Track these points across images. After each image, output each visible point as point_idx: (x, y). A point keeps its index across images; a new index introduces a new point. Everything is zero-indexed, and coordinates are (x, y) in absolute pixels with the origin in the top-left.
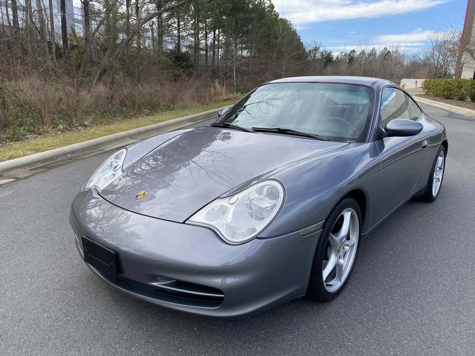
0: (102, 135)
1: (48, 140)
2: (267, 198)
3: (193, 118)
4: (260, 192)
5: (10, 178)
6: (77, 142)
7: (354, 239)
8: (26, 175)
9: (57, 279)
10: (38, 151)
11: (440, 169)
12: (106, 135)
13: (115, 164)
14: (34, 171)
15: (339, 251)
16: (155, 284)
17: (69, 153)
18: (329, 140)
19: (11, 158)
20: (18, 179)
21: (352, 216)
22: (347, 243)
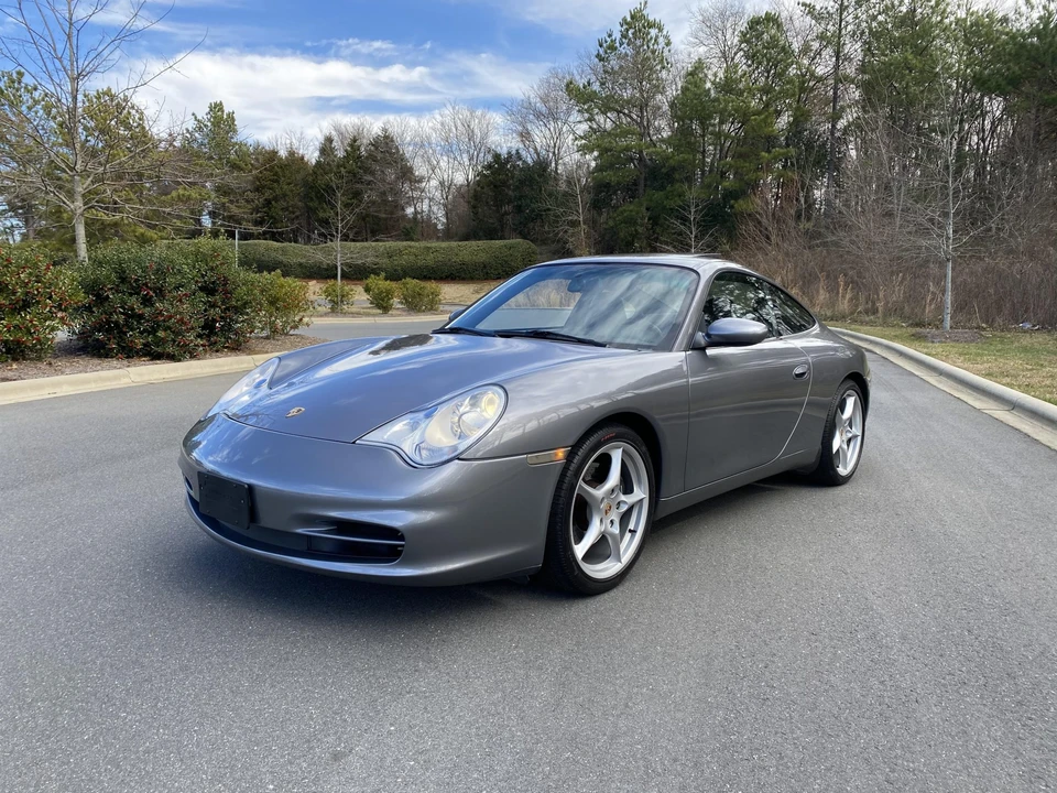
15: (608, 512)
16: (300, 531)
22: (623, 498)
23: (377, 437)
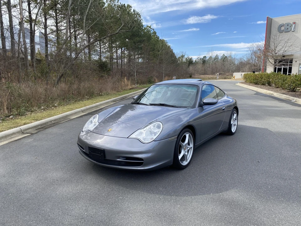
0: (68, 111)
1: (39, 114)
2: (157, 129)
3: (114, 100)
4: (154, 127)
5: (28, 134)
6: (56, 115)
7: (192, 145)
8: (35, 132)
9: (72, 169)
10: (37, 120)
12: (69, 111)
14: (38, 130)
15: (185, 149)
16: (118, 160)
17: (53, 121)
18: (180, 108)
19: (25, 124)
20: (32, 134)
21: (189, 135)
22: (188, 146)
23: (133, 136)
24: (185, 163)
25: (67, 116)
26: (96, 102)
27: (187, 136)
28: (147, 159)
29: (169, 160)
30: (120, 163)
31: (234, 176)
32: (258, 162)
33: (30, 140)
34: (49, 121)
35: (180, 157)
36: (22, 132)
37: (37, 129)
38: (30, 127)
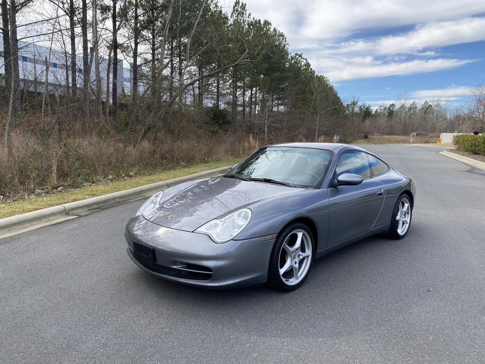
0: (144, 184)
1: (101, 187)
2: (243, 219)
3: (223, 170)
5: (74, 216)
6: (124, 190)
7: (309, 252)
8: (86, 214)
9: (113, 276)
10: (94, 195)
11: (408, 213)
12: (147, 184)
13: (155, 201)
14: (91, 211)
15: (294, 258)
16: (174, 267)
17: (117, 198)
18: (295, 187)
19: (74, 200)
20: (80, 216)
21: (304, 235)
22: (301, 253)
23: (202, 230)
24: (293, 282)
25: (141, 192)
26: (194, 173)
27: (300, 235)
28: (219, 269)
29: (259, 273)
30: (179, 273)
31: (374, 311)
32: (428, 291)
33: (74, 225)
34: (111, 197)
35: (282, 271)
36: (66, 212)
37: (90, 208)
38: (81, 205)
